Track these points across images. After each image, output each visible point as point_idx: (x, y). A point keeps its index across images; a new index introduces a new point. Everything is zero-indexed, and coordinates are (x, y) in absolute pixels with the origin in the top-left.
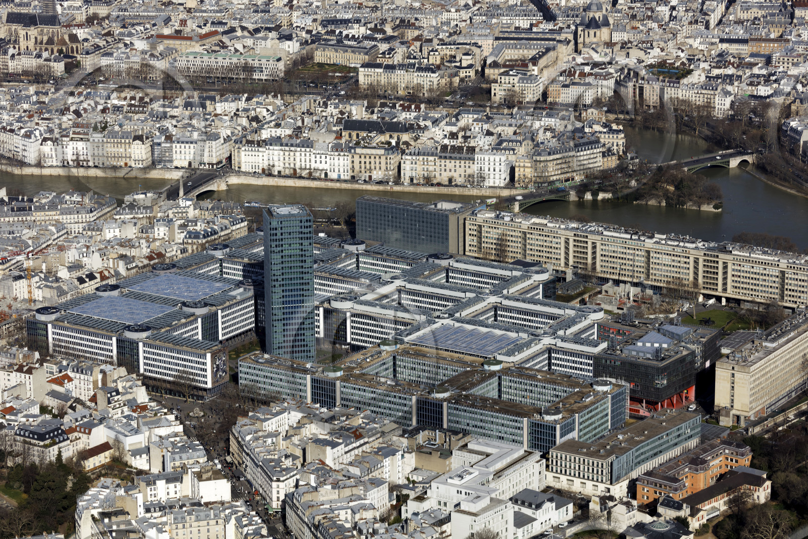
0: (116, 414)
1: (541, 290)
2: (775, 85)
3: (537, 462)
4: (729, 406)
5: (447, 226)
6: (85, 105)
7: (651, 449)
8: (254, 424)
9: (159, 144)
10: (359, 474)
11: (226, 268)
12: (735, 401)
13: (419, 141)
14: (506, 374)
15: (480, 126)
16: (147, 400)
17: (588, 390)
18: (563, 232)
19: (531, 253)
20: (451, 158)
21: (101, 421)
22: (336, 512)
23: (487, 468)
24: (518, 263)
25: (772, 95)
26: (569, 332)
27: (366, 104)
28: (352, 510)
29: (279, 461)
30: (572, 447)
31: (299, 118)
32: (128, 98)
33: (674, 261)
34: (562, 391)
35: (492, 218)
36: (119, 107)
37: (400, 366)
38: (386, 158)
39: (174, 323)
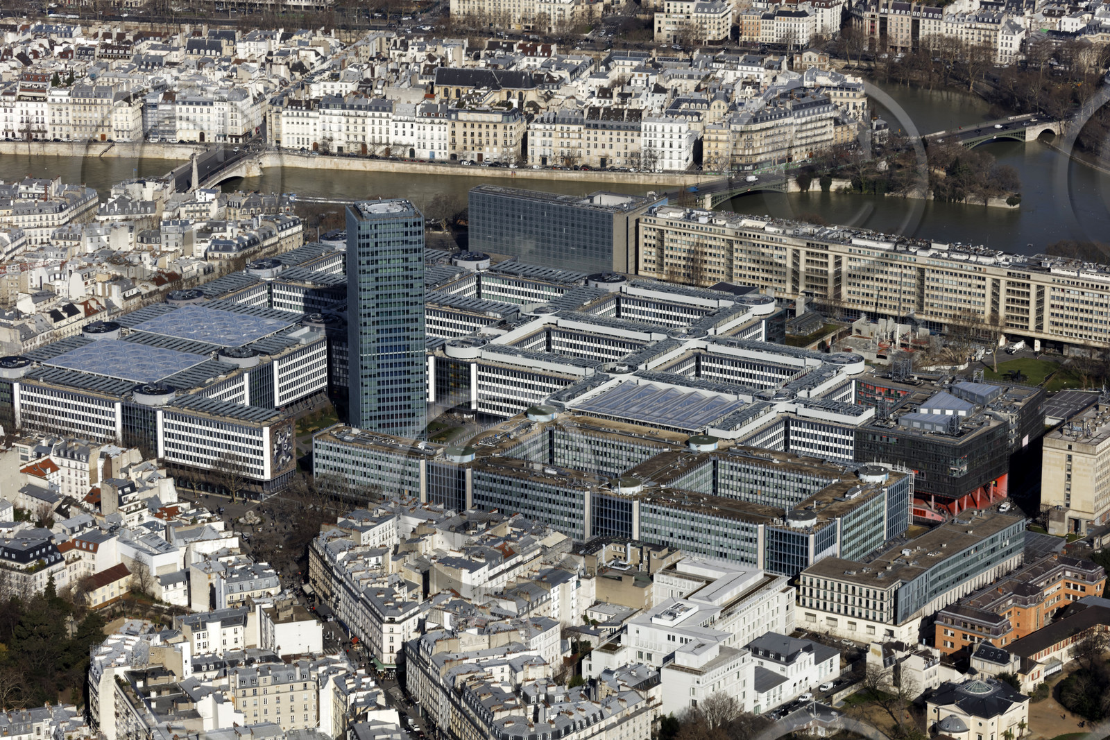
0: (131, 521)
1: (763, 329)
2: (1087, 16)
3: (784, 591)
4: (1062, 504)
5: (610, 231)
6: (35, 46)
7: (953, 571)
8: (347, 536)
9: (155, 106)
10: (515, 610)
11: (279, 296)
12: (1072, 497)
13: (552, 101)
14: (725, 458)
15: (644, 78)
16: (175, 499)
17: (851, 481)
18: (790, 241)
19: (740, 272)
20: (604, 127)
21: (113, 531)
22: (487, 669)
23: (710, 600)
24: (721, 286)
25: (1083, 31)
26: (814, 392)
27: (466, 45)
28: (511, 666)
29: (390, 593)
30: (832, 568)
31: (365, 66)
32: (100, 35)
33: (961, 284)
34: (813, 483)
35: (679, 219)
36: (87, 49)
37: (559, 446)
38: (505, 128)
39: (208, 381)
